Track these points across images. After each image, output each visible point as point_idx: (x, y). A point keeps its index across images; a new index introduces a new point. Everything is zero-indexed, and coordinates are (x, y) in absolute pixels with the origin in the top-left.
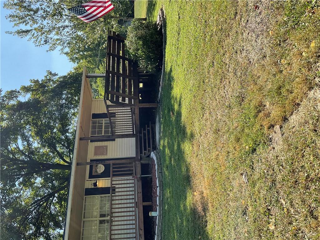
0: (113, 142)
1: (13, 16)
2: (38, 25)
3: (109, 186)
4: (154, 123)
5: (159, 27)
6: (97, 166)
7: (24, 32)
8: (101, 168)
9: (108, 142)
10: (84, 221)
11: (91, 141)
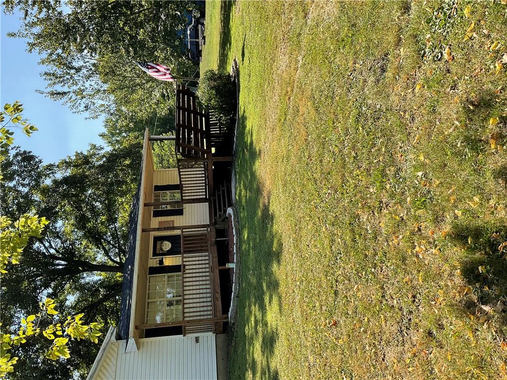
0: (181, 216)
1: (49, 74)
2: (78, 87)
3: (181, 264)
4: (229, 181)
5: (232, 79)
6: (162, 243)
7: (59, 94)
8: (167, 246)
9: (175, 217)
10: (148, 303)
11: (154, 216)
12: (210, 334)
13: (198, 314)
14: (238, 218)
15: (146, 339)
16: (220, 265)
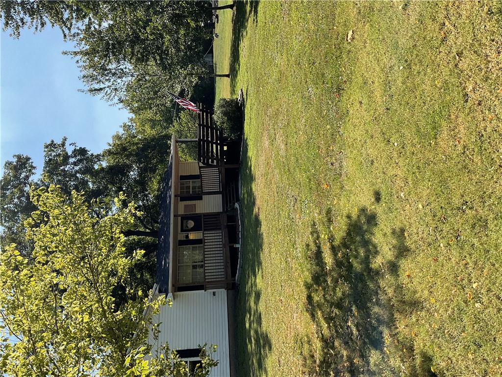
0: (201, 201)
3: (202, 238)
6: (187, 222)
7: (96, 90)
8: (191, 224)
9: (196, 201)
10: (179, 266)
11: (181, 201)
12: (223, 290)
13: (215, 277)
14: (242, 213)
15: (178, 292)
16: (230, 243)
